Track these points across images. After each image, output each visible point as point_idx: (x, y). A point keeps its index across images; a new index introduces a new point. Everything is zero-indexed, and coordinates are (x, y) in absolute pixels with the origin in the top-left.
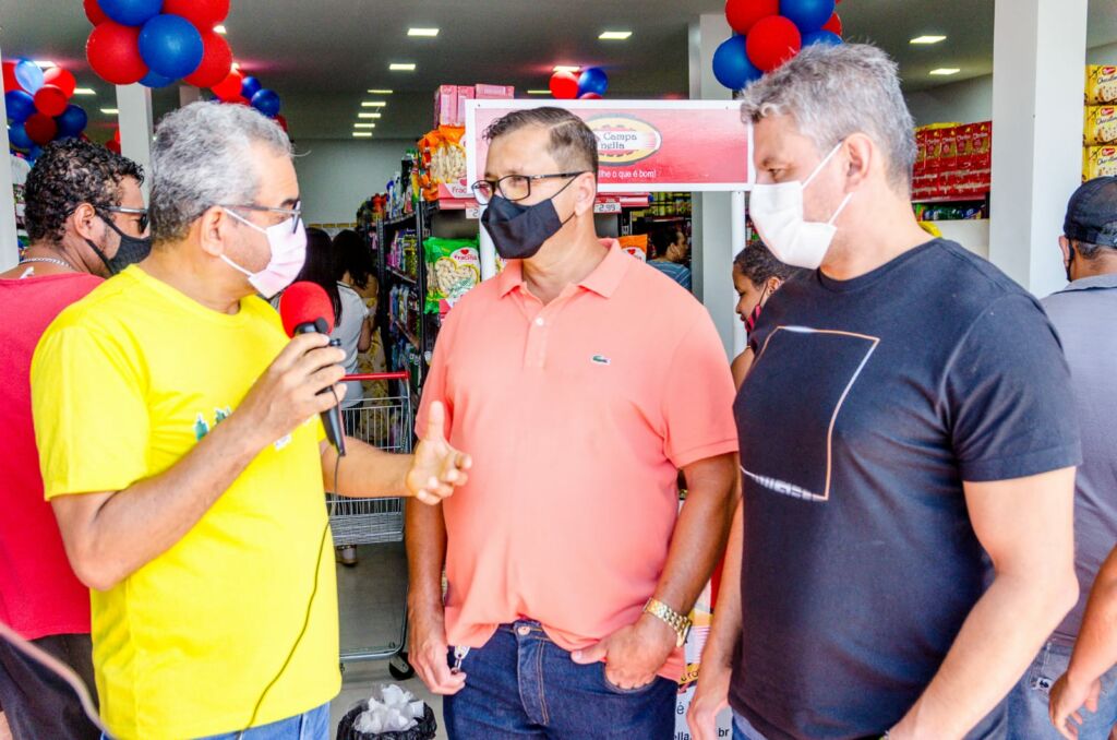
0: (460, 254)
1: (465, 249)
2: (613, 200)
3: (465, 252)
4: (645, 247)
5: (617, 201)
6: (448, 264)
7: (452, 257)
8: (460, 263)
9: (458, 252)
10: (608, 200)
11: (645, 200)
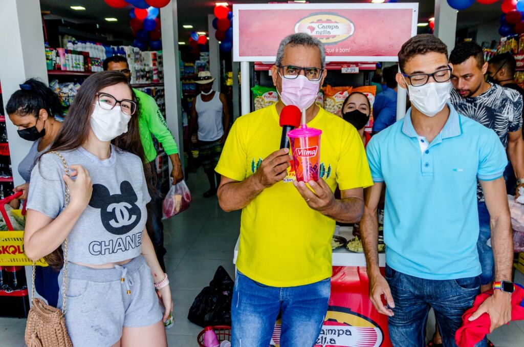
0: (268, 95)
1: (270, 92)
2: (355, 66)
3: (270, 94)
4: (375, 93)
5: (357, 66)
6: (260, 100)
7: (263, 96)
8: (267, 100)
9: (267, 94)
10: (351, 65)
11: (374, 66)
